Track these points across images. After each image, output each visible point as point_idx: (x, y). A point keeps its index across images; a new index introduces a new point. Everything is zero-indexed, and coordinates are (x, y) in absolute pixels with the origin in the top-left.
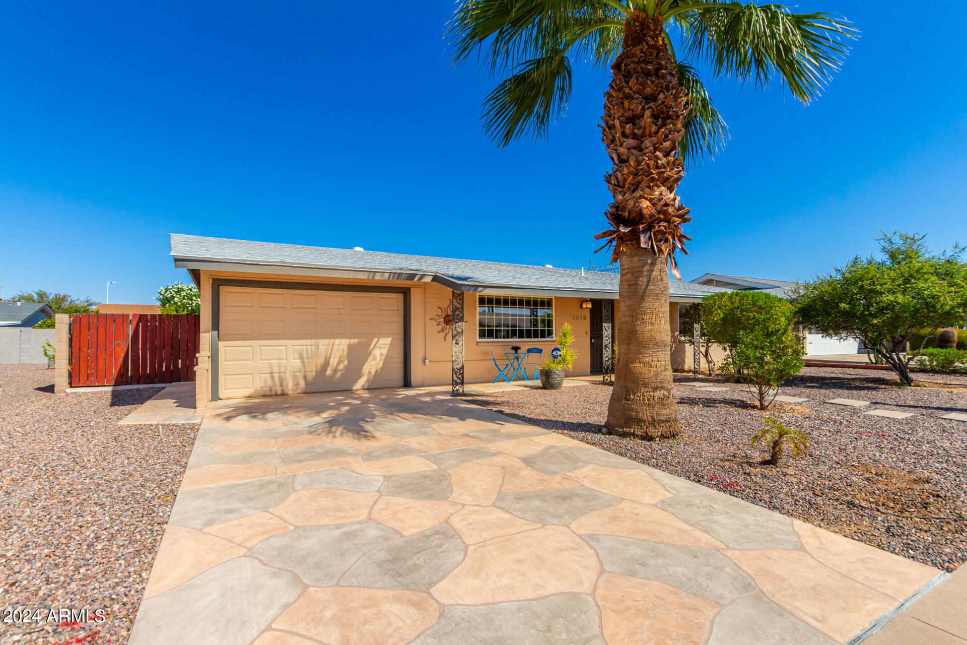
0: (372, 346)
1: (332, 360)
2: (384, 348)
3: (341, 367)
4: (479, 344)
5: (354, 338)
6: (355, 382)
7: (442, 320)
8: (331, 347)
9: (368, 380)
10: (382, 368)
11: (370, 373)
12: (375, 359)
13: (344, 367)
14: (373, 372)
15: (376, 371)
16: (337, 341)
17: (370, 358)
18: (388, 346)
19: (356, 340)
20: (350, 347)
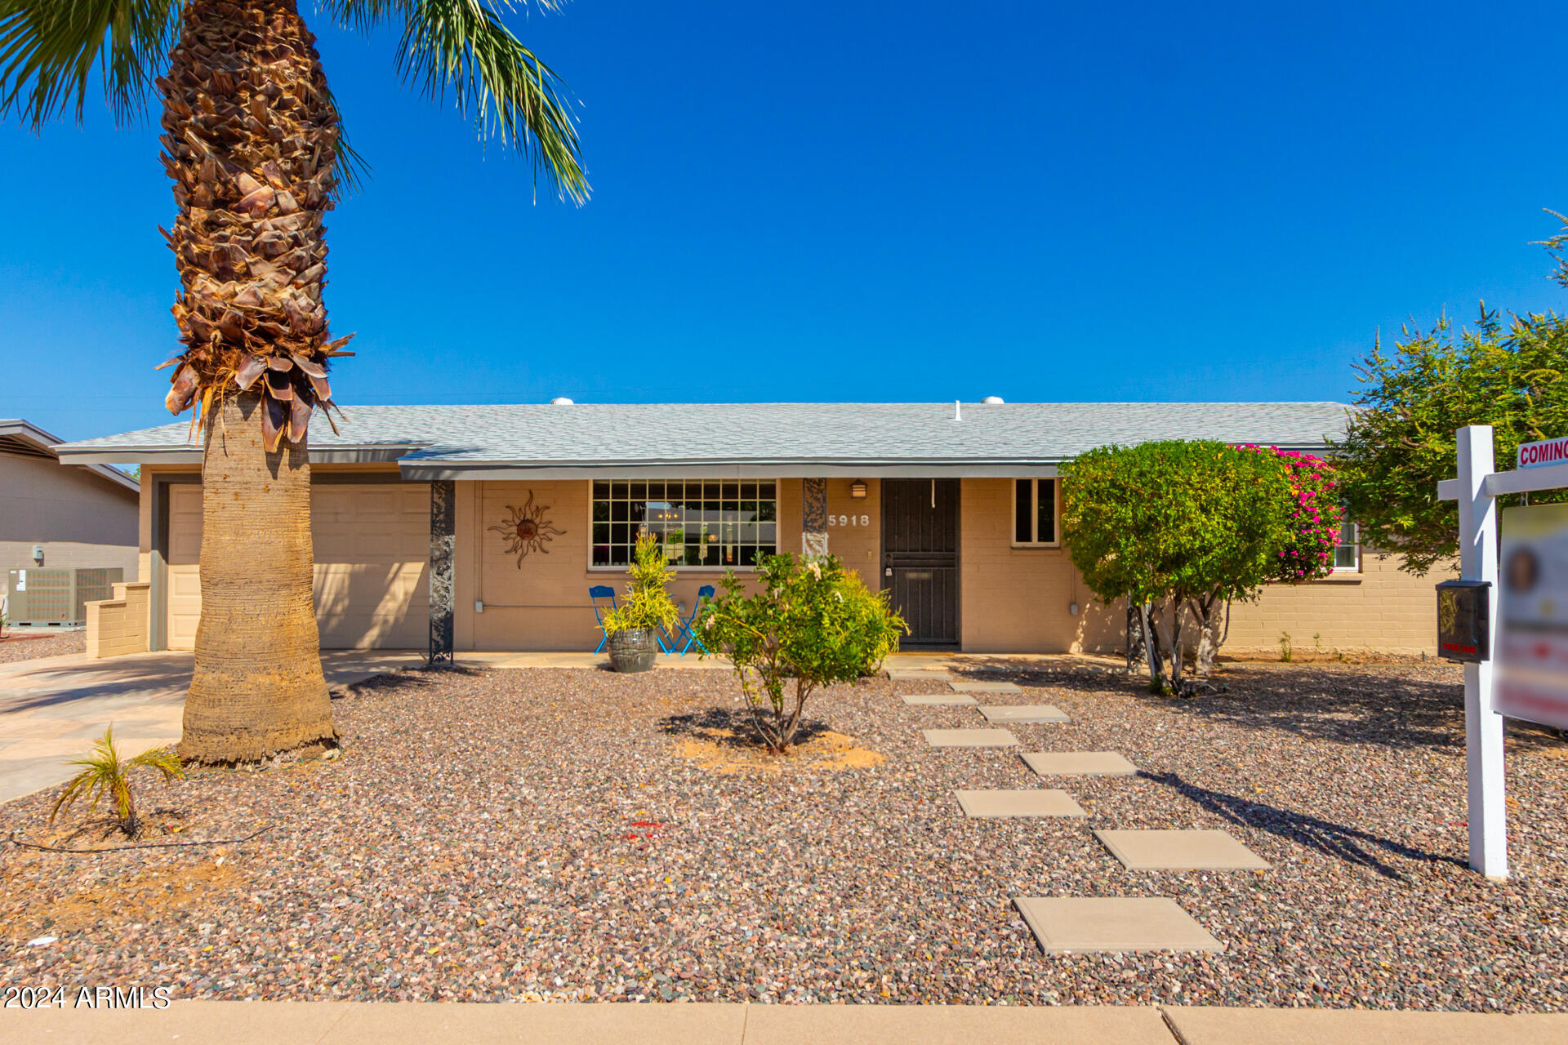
0: (391, 576)
1: (324, 597)
2: (411, 579)
3: (339, 608)
4: (589, 576)
5: (360, 562)
6: (361, 636)
7: (514, 529)
8: (322, 576)
9: (382, 635)
10: (407, 614)
11: (386, 622)
12: (394, 598)
13: (343, 610)
14: (391, 619)
15: (396, 620)
16: (333, 567)
17: (388, 597)
18: (418, 576)
19: (363, 566)
20: (353, 576)
